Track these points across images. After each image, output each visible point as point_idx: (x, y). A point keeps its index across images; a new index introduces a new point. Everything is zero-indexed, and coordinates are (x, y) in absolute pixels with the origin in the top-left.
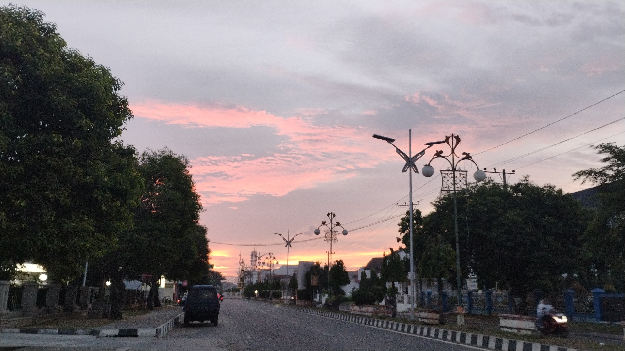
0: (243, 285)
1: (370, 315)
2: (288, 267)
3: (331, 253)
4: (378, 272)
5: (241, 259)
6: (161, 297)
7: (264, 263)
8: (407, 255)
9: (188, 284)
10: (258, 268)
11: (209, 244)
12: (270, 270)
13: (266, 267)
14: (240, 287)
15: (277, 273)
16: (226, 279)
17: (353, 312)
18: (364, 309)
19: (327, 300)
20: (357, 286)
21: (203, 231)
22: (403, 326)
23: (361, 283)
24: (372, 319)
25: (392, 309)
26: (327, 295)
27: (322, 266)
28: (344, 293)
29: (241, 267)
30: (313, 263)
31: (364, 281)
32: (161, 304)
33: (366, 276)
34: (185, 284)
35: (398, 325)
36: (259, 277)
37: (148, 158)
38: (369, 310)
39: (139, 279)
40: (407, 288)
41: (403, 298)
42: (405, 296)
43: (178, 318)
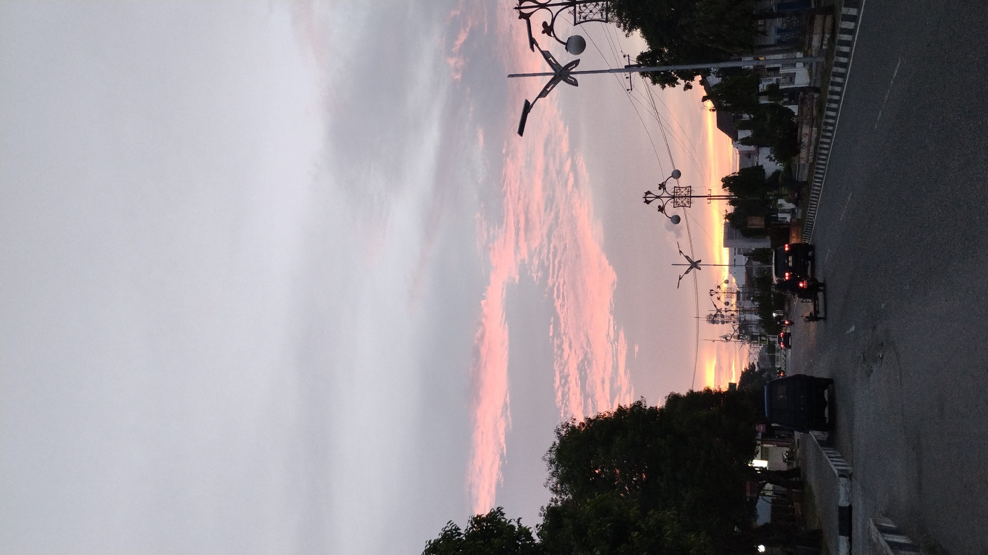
0: (763, 336)
1: (815, 129)
2: (733, 265)
3: (711, 196)
4: (742, 117)
5: (719, 339)
6: (784, 467)
7: (727, 303)
8: (714, 73)
9: (762, 424)
10: (735, 313)
11: (695, 390)
12: (738, 293)
13: (734, 301)
14: (766, 341)
15: (743, 281)
16: (753, 363)
17: (811, 158)
18: (805, 140)
19: (788, 201)
20: (766, 151)
21: (674, 399)
22: (836, 75)
23: (759, 145)
24: (823, 127)
25: (805, 93)
26: (780, 201)
27: (731, 209)
28: (777, 173)
29: (733, 339)
30: (726, 224)
31: (757, 141)
32: (795, 466)
33: (748, 138)
34: (761, 428)
35: (833, 84)
36: (750, 311)
37: (561, 485)
38: (806, 133)
39: (754, 501)
40: (769, 70)
41: (786, 75)
42: (782, 71)
43: (819, 441)
